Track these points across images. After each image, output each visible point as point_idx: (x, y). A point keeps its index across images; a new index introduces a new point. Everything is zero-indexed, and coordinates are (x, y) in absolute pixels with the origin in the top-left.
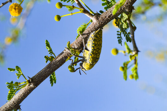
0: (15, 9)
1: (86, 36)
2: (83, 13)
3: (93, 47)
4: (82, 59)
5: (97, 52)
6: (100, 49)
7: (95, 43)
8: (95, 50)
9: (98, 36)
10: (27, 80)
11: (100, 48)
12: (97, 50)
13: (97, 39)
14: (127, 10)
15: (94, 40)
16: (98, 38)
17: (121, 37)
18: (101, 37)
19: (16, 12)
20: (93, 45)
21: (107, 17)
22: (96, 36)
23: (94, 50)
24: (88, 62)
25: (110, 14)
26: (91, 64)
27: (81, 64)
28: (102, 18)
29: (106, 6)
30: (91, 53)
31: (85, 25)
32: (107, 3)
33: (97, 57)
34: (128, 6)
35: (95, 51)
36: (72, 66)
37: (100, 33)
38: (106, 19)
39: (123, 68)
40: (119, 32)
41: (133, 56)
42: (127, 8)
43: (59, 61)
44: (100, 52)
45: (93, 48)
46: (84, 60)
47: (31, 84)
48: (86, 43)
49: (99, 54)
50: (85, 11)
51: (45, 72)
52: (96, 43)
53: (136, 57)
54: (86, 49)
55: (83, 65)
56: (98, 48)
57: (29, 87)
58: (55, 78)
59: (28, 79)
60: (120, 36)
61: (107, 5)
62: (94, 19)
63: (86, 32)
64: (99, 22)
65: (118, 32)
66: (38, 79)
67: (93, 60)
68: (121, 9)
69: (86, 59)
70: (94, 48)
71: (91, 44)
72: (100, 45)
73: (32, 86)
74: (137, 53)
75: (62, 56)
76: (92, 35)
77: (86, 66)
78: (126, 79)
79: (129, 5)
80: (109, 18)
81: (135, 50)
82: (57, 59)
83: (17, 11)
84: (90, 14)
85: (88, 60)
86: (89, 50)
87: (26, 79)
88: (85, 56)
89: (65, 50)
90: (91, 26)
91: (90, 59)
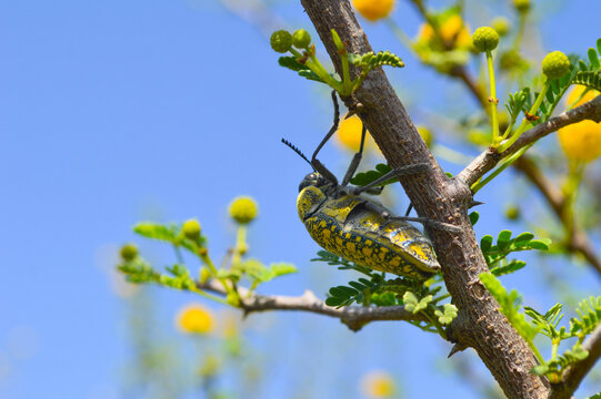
3: (354, 238)
7: (365, 247)
21: (456, 241)
23: (345, 239)
25: (466, 255)
34: (478, 330)
36: (307, 48)
39: (194, 236)
41: (235, 289)
50: (494, 157)
53: (223, 294)
64: (444, 204)
68: (475, 303)
70: (348, 240)
74: (240, 304)
78: (139, 231)
79: (480, 337)
80: (449, 245)
81: (257, 302)
84: (479, 173)
91: (316, 219)
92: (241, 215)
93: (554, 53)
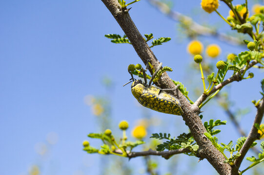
0: (212, 4)
1: (176, 94)
2: (204, 94)
3: (164, 101)
4: (148, 84)
5: (155, 105)
6: (158, 109)
7: (168, 104)
8: (159, 103)
9: (176, 110)
10: (126, 5)
11: (160, 109)
12: (158, 106)
13: (173, 107)
14: (201, 151)
15: (172, 104)
16: (174, 109)
17: (162, 138)
18: (173, 113)
19: (207, 4)
20: (166, 101)
21: (196, 124)
22: (176, 106)
23: (160, 101)
24: (144, 91)
25: (199, 129)
26: (141, 95)
27: (140, 82)
28: (195, 117)
29: (208, 124)
30: (155, 98)
31: (186, 94)
32: (211, 126)
33: (149, 105)
34: (206, 152)
35: (157, 102)
37: (178, 112)
38: (194, 122)
39: (109, 135)
40: (169, 137)
41: (125, 151)
42: (204, 151)
43: (146, 52)
44: (155, 109)
45: (162, 100)
46: (147, 86)
47: (120, 10)
48: (168, 92)
49: (152, 107)
50: (205, 96)
51: (134, 32)
52: (168, 106)
53: (121, 154)
54: (161, 92)
55: (140, 84)
56: (160, 107)
57: (117, 7)
58: (118, 42)
59: (128, 8)
60: (163, 136)
61: (209, 126)
62: (195, 107)
63: (180, 94)
64: (191, 113)
65: (169, 135)
66: (126, 21)
67: (146, 98)
68: (204, 143)
69: (148, 89)
70: (162, 102)
71: (167, 99)
72: (164, 111)
73: (118, 11)
74: (128, 156)
75: (153, 57)
76: (178, 102)
77: (139, 88)
78: (89, 136)
79: (207, 154)
80: (194, 126)
81: (132, 154)
82: (148, 51)
83: (209, 6)
84: (201, 102)
85: (146, 91)
86: (160, 95)
87: (129, 4)
88: (152, 88)
89: (159, 63)
90: (187, 102)
91: (148, 94)
92: (123, 127)
93: (219, 62)
